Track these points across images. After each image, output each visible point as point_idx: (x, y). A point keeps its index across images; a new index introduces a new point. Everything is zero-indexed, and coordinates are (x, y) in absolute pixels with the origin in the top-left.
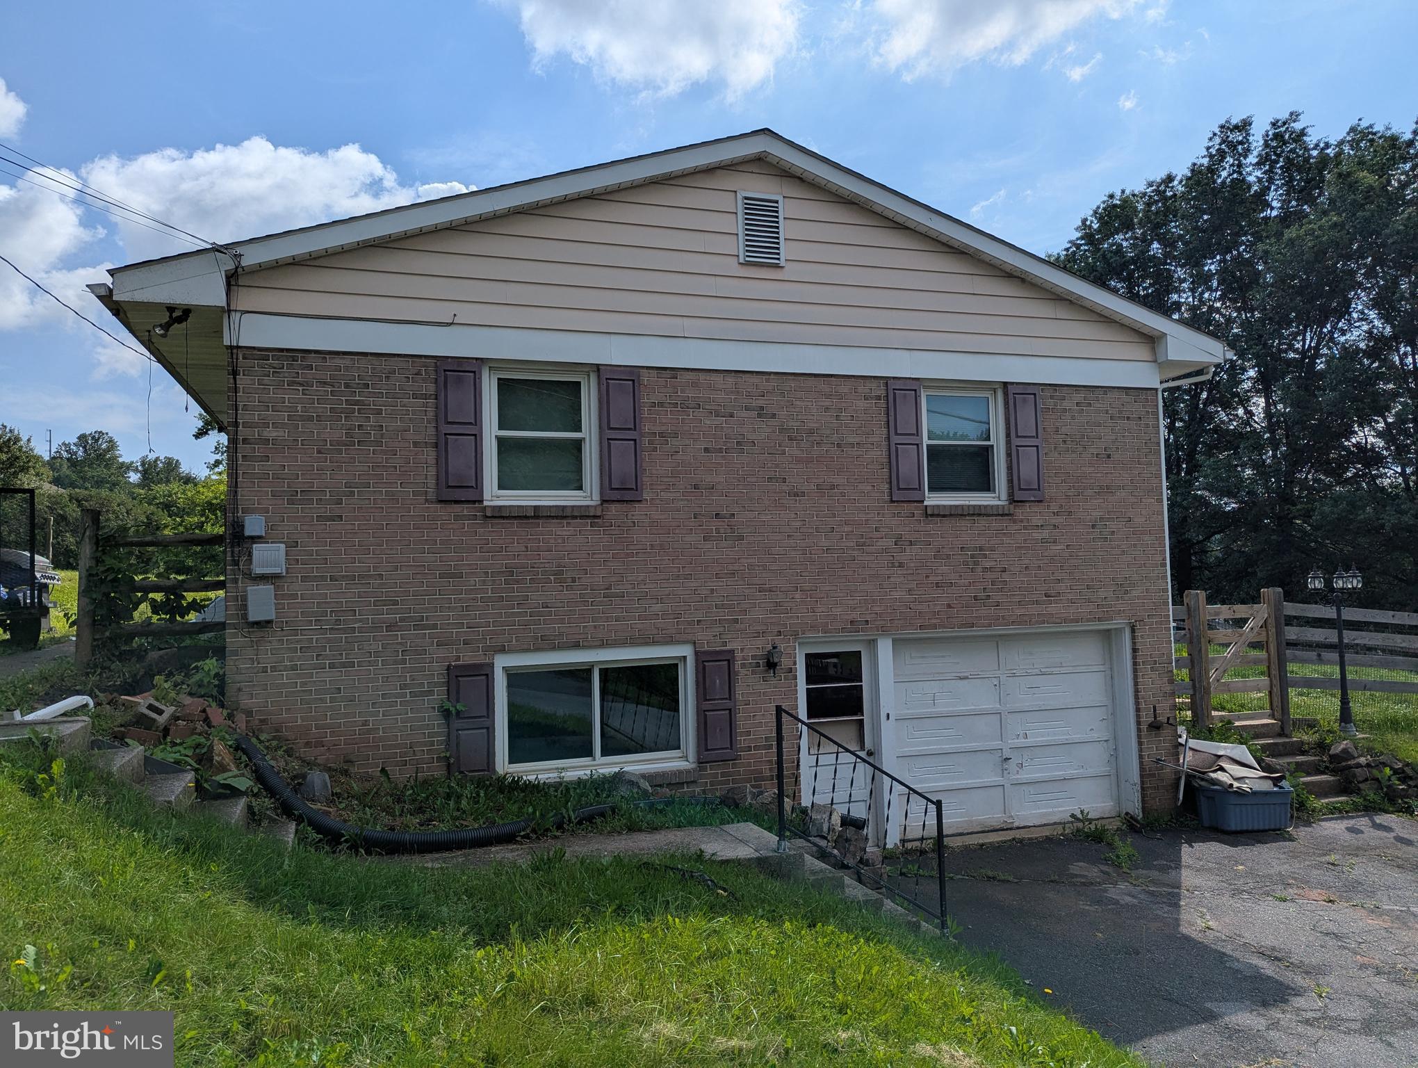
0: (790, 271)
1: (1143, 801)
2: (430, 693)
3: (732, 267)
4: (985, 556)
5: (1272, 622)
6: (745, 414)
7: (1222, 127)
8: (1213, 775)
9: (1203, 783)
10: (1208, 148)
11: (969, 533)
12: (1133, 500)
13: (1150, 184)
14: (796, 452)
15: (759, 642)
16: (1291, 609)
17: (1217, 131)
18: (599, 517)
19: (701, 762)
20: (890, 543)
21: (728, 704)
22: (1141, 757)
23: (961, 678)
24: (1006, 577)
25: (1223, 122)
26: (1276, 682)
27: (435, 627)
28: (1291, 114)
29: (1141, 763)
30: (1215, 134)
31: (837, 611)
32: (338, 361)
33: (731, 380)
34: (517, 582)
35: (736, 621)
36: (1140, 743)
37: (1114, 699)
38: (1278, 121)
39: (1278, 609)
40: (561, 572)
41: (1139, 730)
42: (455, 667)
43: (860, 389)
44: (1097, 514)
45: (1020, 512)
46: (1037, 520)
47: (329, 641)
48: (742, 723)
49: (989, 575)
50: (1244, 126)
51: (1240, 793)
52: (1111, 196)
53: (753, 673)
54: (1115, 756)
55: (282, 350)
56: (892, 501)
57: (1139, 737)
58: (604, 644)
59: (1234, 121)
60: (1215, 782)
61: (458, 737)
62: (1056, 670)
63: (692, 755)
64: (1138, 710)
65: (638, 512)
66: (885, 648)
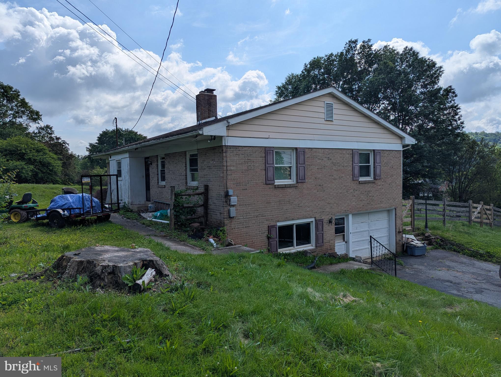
0: (335, 122)
1: (396, 250)
2: (265, 233)
3: (323, 121)
4: (370, 193)
5: (412, 204)
6: (325, 159)
7: (349, 41)
8: (411, 243)
9: (408, 245)
10: (345, 47)
11: (367, 187)
12: (396, 178)
13: (326, 56)
14: (335, 169)
15: (328, 217)
16: (416, 201)
17: (348, 42)
18: (297, 187)
19: (316, 246)
20: (352, 191)
21: (322, 232)
22: (396, 239)
23: (362, 223)
24: (373, 198)
25: (350, 40)
26: (413, 219)
27: (265, 216)
28: (368, 40)
29: (396, 241)
30: (347, 43)
31: (342, 208)
32: (245, 149)
33: (323, 150)
34: (281, 204)
35: (323, 212)
36: (396, 236)
37: (389, 226)
38: (364, 41)
39: (413, 201)
40: (289, 201)
41: (396, 233)
42: (270, 226)
43: (347, 152)
44: (390, 182)
45: (377, 182)
46: (379, 184)
47: (245, 221)
48: (325, 237)
49: (371, 198)
50: (355, 42)
51: (418, 247)
52: (315, 58)
53: (327, 224)
54: (389, 240)
55: (234, 146)
56: (353, 180)
57: (396, 235)
58: (298, 219)
59: (353, 40)
60: (412, 245)
61: (271, 243)
62: (379, 220)
63: (314, 245)
64: (396, 228)
65: (305, 185)
66: (350, 216)
